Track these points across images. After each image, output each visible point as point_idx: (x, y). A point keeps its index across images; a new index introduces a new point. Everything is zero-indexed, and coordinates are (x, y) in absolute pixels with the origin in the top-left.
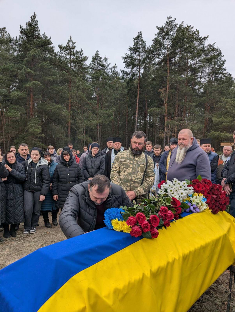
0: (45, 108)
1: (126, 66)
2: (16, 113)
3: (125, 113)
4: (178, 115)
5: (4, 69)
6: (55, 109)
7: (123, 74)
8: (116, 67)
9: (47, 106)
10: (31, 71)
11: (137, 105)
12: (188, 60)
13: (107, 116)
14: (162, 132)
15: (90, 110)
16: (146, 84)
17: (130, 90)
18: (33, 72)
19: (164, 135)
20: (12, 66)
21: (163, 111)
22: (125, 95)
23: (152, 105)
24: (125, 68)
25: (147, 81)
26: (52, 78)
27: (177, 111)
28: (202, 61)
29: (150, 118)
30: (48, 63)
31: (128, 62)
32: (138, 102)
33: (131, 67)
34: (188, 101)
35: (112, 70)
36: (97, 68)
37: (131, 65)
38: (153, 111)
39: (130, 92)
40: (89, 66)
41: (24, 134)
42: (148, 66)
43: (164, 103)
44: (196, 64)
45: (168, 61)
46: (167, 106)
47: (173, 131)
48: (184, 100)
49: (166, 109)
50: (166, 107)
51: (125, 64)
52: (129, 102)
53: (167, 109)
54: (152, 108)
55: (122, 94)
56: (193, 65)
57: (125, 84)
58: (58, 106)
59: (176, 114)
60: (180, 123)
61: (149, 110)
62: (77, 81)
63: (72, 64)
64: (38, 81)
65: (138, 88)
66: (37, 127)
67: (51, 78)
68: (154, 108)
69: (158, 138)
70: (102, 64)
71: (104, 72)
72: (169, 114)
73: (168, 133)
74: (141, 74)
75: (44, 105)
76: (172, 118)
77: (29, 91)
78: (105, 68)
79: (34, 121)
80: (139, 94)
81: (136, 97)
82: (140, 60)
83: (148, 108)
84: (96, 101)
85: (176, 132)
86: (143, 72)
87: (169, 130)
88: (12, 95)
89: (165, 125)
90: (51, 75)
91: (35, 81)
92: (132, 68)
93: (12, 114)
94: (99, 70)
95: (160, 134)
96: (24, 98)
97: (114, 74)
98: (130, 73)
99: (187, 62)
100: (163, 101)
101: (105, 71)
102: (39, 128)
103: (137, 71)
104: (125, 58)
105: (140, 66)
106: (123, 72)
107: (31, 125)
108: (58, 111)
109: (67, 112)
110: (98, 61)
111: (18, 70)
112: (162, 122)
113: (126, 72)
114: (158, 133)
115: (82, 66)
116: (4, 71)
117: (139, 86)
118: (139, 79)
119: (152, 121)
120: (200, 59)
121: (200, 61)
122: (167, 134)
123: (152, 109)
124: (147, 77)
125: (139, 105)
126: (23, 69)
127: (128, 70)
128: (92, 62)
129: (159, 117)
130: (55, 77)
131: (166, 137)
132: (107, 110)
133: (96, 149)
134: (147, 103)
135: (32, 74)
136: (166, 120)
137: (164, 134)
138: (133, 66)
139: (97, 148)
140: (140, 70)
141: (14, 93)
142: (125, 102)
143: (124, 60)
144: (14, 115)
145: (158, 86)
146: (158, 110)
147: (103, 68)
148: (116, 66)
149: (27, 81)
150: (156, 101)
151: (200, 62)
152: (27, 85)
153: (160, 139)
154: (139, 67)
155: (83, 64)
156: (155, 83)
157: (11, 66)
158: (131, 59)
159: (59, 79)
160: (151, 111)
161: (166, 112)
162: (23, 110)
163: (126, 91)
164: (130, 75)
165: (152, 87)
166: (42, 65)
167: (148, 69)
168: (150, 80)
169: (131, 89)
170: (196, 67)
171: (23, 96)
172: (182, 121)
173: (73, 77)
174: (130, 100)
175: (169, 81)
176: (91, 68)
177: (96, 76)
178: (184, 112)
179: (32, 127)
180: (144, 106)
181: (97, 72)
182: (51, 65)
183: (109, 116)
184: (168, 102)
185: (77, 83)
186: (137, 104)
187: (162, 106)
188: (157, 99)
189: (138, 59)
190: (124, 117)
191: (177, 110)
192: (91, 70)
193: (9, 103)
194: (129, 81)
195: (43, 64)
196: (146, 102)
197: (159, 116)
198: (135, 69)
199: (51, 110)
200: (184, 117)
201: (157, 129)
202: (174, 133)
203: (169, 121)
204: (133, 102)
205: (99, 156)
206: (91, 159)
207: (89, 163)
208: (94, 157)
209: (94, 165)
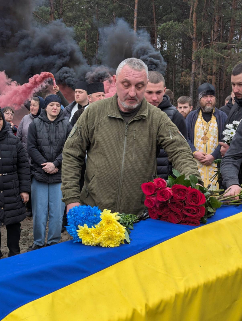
4: (219, 37)
11: (136, 15)
14: (187, 73)
19: (191, 79)
21: (187, 29)
23: (166, 16)
27: (215, 30)
29: (162, 43)
32: (136, 9)
34: (239, 9)
38: (168, 29)
43: (191, 12)
46: (197, 18)
47: (208, 70)
48: (231, 5)
49: (194, 25)
50: (194, 20)
53: (197, 24)
54: (165, 22)
59: (215, 35)
60: (222, 53)
61: (159, 27)
68: (170, 23)
69: (179, 84)
72: (200, 34)
73: (199, 74)
76: (207, 44)
83: (157, 23)
85: (213, 72)
87: (201, 69)
89: (193, 58)
95: (184, 77)
100: (188, 8)
112: (187, 51)
114: (180, 75)
119: (166, 49)
122: (197, 77)
123: (167, 25)
125: (138, 16)
129: (180, 42)
131: (195, 82)
133: (55, 107)
134: (155, 12)
136: (194, 47)
137: (190, 76)
139: (58, 103)
142: (109, 10)
146: (179, 27)
150: (173, 8)
153: (182, 87)
160: (164, 28)
161: (195, 30)
172: (226, 51)
174: (120, 5)
178: (230, 31)
180: (149, 18)
184: (199, 11)
186: (136, 13)
187: (186, 18)
188: (176, 3)
191: (216, 26)
196: (154, 10)
197: (181, 40)
200: (231, 42)
201: (177, 67)
202: (211, 75)
203: (202, 49)
204: (127, 9)
205: (62, 121)
206: (46, 126)
207: (43, 134)
208: (53, 122)
209: (56, 139)
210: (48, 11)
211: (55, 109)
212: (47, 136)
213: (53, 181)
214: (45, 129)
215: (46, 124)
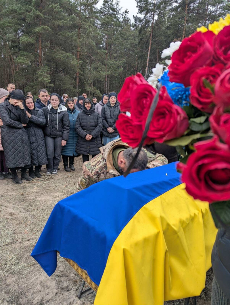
0: (53, 56)
1: (139, 11)
2: (26, 61)
3: (134, 66)
5: (12, 10)
6: (64, 57)
7: (135, 20)
8: (127, 13)
9: (56, 53)
10: (41, 14)
11: (148, 56)
12: (208, 6)
13: (116, 67)
15: (99, 60)
16: (159, 32)
17: (141, 39)
18: (42, 15)
20: (21, 8)
22: (136, 45)
24: (138, 14)
25: (161, 29)
26: (62, 22)
28: (224, 8)
30: (57, 6)
31: (142, 6)
32: (149, 53)
33: (145, 12)
35: (123, 16)
36: (108, 12)
37: (145, 10)
39: (142, 42)
40: (100, 11)
41: (33, 82)
42: (163, 12)
44: (217, 11)
45: (187, 6)
51: (138, 8)
52: (140, 53)
55: (133, 44)
56: (213, 13)
57: (137, 32)
58: (68, 54)
62: (88, 27)
63: (82, 8)
64: (47, 25)
65: (151, 37)
66: (46, 76)
67: (60, 23)
70: (114, 8)
71: (115, 18)
74: (154, 21)
75: (53, 53)
77: (38, 36)
78: (117, 13)
79: (44, 69)
80: (152, 44)
81: (147, 47)
82: (154, 5)
83: (159, 60)
84: (106, 51)
86: (157, 19)
88: (21, 40)
90: (61, 20)
91: (44, 25)
92: (146, 14)
93: (22, 61)
94: (110, 15)
96: (33, 44)
97: (125, 20)
98: (143, 20)
99: (206, 9)
101: (116, 16)
102: (48, 78)
103: (151, 18)
104: (139, 2)
105: (155, 11)
106: (136, 17)
107: (40, 74)
108: (67, 60)
109: (76, 61)
110: (110, 5)
111: (26, 12)
113: (139, 19)
115: (92, 9)
116: (12, 12)
117: (152, 34)
118: (153, 27)
120: (221, 5)
121: (221, 8)
124: (161, 25)
126: (32, 11)
127: (141, 16)
128: (103, 6)
130: (65, 22)
132: (117, 61)
133: (113, 99)
134: (158, 55)
135: (42, 17)
138: (147, 11)
139: (114, 97)
140: (154, 16)
141: (23, 38)
142: (135, 53)
143: (137, 4)
144: (24, 62)
145: (173, 36)
147: (114, 13)
148: (128, 11)
149: (36, 25)
151: (221, 10)
152: (36, 30)
154: (154, 13)
155: (94, 7)
156: (169, 32)
157: (19, 7)
158: (145, 3)
159: (69, 24)
162: (32, 57)
163: (137, 40)
164: (143, 22)
165: (165, 37)
166: (51, 7)
167: (162, 15)
168: (163, 28)
169: (143, 38)
170: (216, 15)
171: (32, 42)
173: (83, 23)
174: (141, 50)
175: (185, 30)
176: (102, 13)
177: (107, 21)
179: (41, 75)
180: (155, 58)
181: (108, 17)
182: (61, 7)
183: (118, 68)
185: (88, 29)
186: (149, 55)
189: (152, 3)
190: (133, 70)
192: (101, 15)
193: (17, 50)
194: (141, 29)
195: (53, 6)
198: (148, 15)
199: (60, 58)
204: (144, 53)
205: (117, 106)
206: (110, 109)
207: (108, 113)
208: (113, 107)
209: (114, 115)
210: (106, 53)
211: (113, 100)
212: (110, 114)
213: (112, 136)
214: (109, 110)
215: (110, 107)
